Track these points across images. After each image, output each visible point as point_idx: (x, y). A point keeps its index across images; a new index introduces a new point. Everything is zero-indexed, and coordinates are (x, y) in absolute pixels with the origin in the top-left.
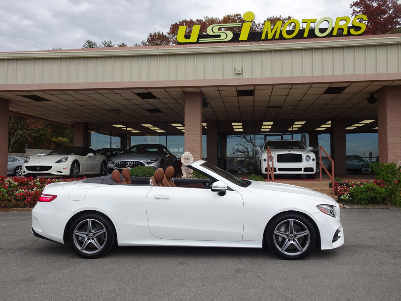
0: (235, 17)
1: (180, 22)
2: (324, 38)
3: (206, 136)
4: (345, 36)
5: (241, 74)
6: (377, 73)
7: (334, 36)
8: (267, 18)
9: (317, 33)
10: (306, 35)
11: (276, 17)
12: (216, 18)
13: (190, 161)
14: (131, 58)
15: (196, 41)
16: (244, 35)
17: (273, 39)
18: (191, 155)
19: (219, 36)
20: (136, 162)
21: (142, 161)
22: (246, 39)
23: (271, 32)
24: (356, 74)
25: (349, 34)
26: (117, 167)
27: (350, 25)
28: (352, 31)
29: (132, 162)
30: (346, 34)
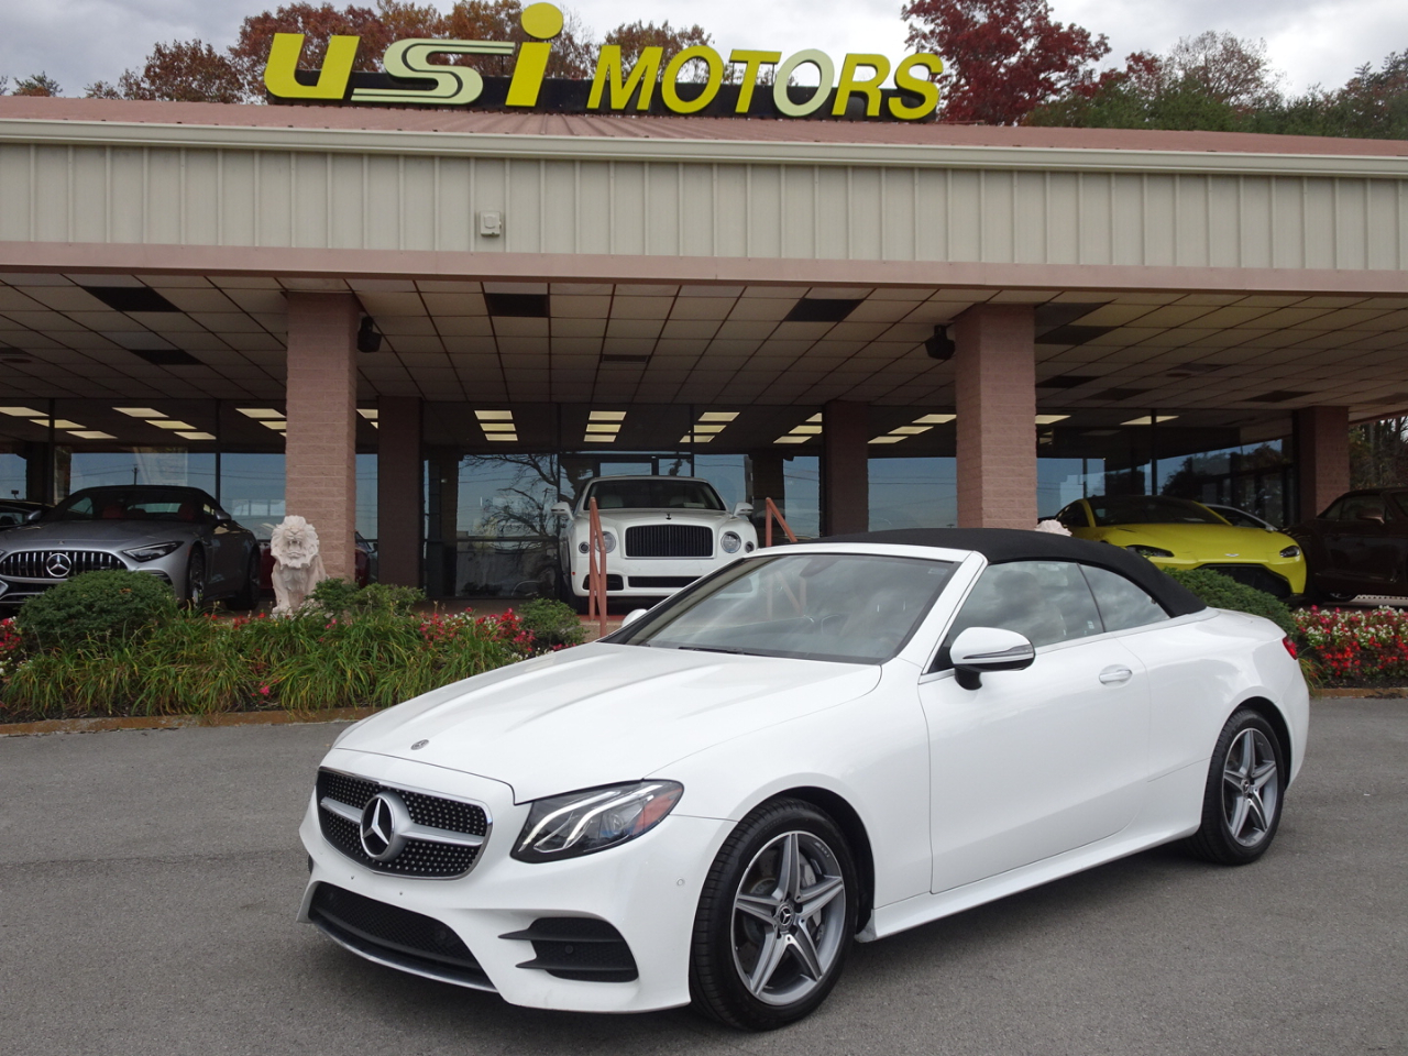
0: (498, 13)
1: (281, 10)
2: (803, 122)
3: (376, 456)
4: (873, 119)
5: (497, 236)
6: (950, 260)
7: (837, 118)
8: (617, 28)
9: (782, 102)
10: (743, 105)
11: (651, 27)
12: (425, 7)
13: (306, 552)
14: (70, 153)
15: (340, 96)
16: (524, 88)
17: (630, 109)
18: (311, 526)
19: (431, 84)
20: (89, 554)
21: (113, 552)
22: (532, 102)
23: (624, 84)
24: (884, 258)
25: (886, 115)
26: (9, 574)
27: (889, 84)
28: (895, 105)
29: (71, 554)
30: (876, 113)
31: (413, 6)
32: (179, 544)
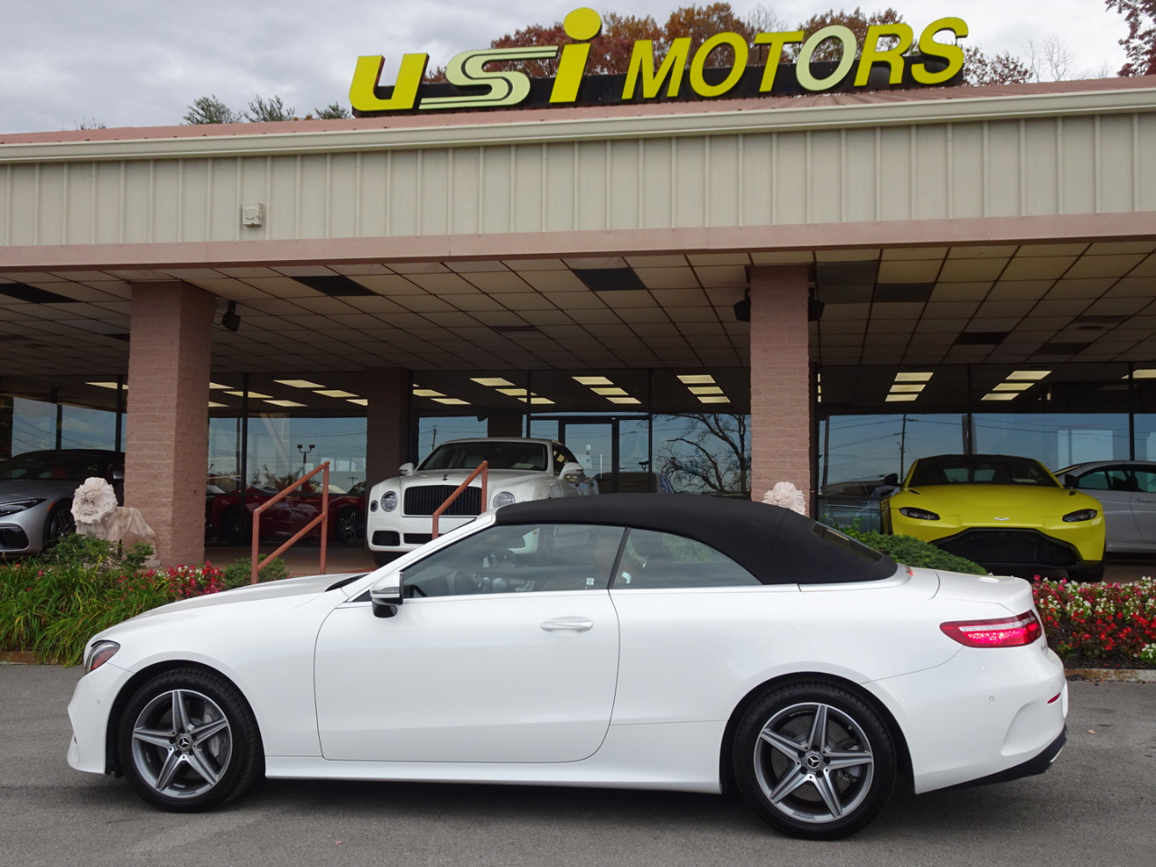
2: (826, 96)
4: (896, 87)
5: (258, 226)
7: (859, 89)
9: (805, 78)
10: (767, 84)
15: (410, 106)
16: (566, 86)
17: (661, 97)
19: (486, 89)
22: (573, 99)
23: (655, 74)
28: (919, 72)
30: (899, 80)
31: (633, 18)
32: (40, 501)
